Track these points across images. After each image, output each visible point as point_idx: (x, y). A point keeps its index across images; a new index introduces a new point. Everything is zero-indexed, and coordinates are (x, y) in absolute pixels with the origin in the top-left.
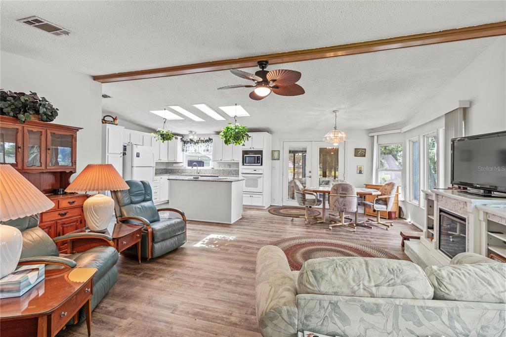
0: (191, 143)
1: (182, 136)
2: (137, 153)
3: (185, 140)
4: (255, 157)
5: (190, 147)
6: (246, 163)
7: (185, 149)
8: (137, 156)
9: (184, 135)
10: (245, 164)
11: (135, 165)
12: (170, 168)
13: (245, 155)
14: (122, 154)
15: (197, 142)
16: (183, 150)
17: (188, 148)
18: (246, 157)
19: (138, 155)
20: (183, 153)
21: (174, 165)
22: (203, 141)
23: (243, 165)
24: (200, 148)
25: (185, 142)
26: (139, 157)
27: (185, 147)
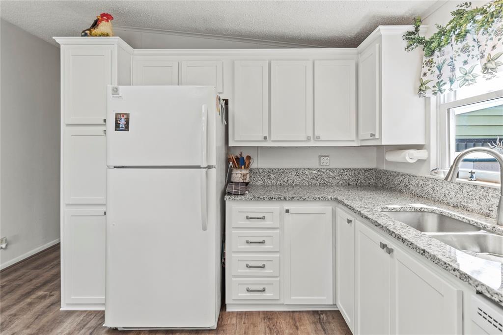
2: (118, 117)
8: (117, 127)
19: (122, 125)
26: (127, 128)
27: (435, 69)
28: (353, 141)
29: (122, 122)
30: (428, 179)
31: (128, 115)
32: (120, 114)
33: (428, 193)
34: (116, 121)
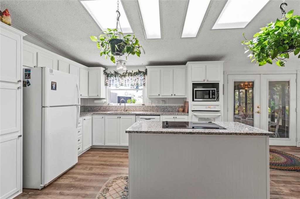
0: (115, 76)
1: (105, 67)
2: (52, 83)
3: (108, 71)
4: (209, 91)
5: (115, 81)
6: (196, 98)
7: (108, 83)
8: (52, 88)
9: (107, 66)
10: (195, 100)
11: (48, 103)
12: (88, 105)
13: (195, 89)
14: (21, 84)
15: (124, 75)
16: (106, 85)
17: (111, 82)
18: (196, 91)
19: (54, 87)
20: (106, 88)
21: (96, 102)
22: (131, 74)
23: (193, 100)
24: (126, 81)
25: (108, 75)
26: (55, 89)
27: (109, 81)
28: (86, 97)
29: (54, 86)
30: (107, 106)
31: (56, 83)
32: (53, 82)
33: (107, 110)
34: (52, 85)
